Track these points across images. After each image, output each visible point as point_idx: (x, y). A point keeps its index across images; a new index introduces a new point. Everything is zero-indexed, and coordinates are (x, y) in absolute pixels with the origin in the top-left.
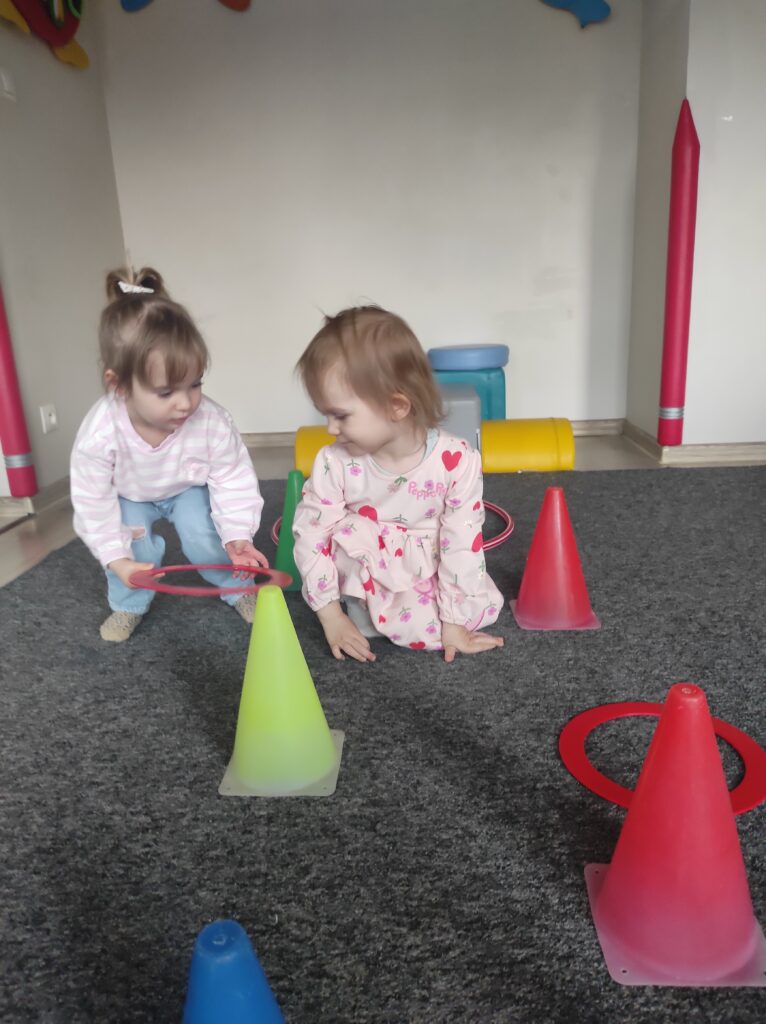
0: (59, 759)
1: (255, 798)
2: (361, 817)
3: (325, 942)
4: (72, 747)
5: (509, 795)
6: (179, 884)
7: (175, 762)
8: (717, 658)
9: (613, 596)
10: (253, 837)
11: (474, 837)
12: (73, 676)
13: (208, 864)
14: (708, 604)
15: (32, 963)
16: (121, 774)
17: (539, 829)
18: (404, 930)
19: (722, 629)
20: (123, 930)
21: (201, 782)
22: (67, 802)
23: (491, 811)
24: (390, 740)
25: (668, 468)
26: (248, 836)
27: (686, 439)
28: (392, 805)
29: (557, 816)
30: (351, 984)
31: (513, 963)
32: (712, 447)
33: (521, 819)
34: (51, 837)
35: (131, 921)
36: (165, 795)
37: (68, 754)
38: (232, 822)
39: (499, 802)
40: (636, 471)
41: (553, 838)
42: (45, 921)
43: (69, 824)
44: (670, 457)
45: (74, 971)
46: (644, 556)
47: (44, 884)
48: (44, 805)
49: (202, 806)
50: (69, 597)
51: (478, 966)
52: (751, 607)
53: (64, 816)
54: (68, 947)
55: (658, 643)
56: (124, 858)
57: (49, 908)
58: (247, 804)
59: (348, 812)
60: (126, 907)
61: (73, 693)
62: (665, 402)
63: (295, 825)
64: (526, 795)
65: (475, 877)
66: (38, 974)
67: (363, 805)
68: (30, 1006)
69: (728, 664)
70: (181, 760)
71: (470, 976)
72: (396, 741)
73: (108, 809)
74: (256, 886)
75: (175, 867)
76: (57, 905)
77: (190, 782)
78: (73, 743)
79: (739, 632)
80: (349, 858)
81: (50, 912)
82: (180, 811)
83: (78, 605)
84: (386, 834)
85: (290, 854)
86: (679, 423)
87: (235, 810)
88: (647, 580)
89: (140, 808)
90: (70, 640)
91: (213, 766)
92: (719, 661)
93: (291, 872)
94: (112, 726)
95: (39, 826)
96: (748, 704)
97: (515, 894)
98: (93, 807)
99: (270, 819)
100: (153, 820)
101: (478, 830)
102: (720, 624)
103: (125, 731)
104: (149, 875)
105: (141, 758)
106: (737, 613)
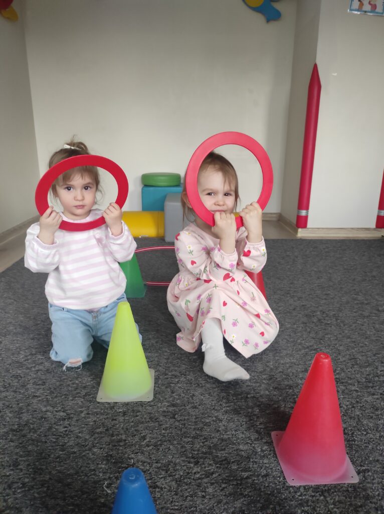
0: (16, 384)
1: (116, 403)
2: (167, 412)
3: (156, 472)
4: (21, 378)
5: (236, 401)
6: (83, 446)
7: (75, 385)
8: (325, 335)
9: (278, 303)
10: (117, 422)
11: (221, 421)
12: (17, 340)
13: (96, 435)
14: (321, 308)
15: (15, 486)
16: (48, 392)
17: (250, 416)
18: (192, 465)
19: (328, 320)
20: (59, 468)
21: (89, 395)
22: (22, 406)
23: (228, 408)
24: (179, 375)
25: (301, 239)
26: (114, 422)
27: (309, 225)
28: (181, 406)
29: (258, 410)
30: (169, 491)
31: (242, 479)
32: (321, 230)
33: (242, 412)
34: (17, 423)
35: (62, 464)
36: (72, 402)
37: (20, 382)
38: (106, 415)
39: (231, 404)
40: (286, 240)
41: (256, 421)
42: (19, 465)
43: (25, 417)
44: (301, 233)
45: (37, 489)
46: (291, 284)
47: (16, 447)
48: (11, 407)
49: (91, 407)
50: (10, 299)
51: (227, 481)
52: (340, 310)
53: (22, 413)
54: (32, 477)
55: (299, 327)
56: (55, 433)
57: (20, 459)
58: (113, 406)
59: (161, 409)
60: (58, 457)
61: (18, 350)
62: (300, 207)
63: (137, 416)
64: (243, 400)
65: (222, 440)
66: (19, 491)
67: (168, 406)
68: (17, 506)
69: (331, 337)
70: (77, 384)
71: (223, 486)
72: (182, 374)
73: (44, 409)
74: (121, 446)
75: (80, 437)
76: (24, 457)
77: (84, 395)
78: (22, 375)
79: (335, 322)
80: (164, 432)
81: (22, 460)
82: (80, 410)
83: (15, 303)
84: (180, 420)
85: (136, 430)
86: (306, 217)
87: (107, 409)
88: (293, 296)
89: (60, 408)
90: (13, 321)
91: (94, 387)
92: (327, 336)
93: (137, 439)
94: (41, 367)
95: (10, 418)
96: (340, 357)
97: (241, 447)
98: (36, 408)
99: (124, 414)
100: (68, 414)
101: (223, 417)
102: (326, 318)
103: (48, 370)
104: (68, 442)
105: (58, 383)
106: (334, 313)
